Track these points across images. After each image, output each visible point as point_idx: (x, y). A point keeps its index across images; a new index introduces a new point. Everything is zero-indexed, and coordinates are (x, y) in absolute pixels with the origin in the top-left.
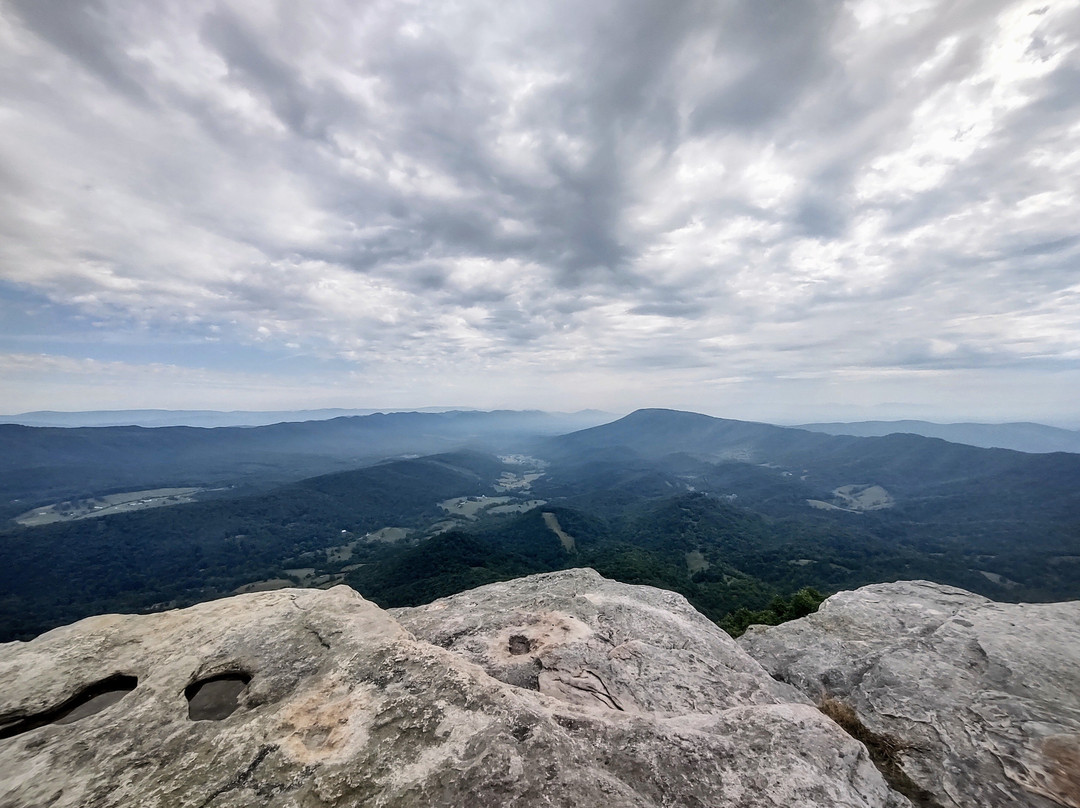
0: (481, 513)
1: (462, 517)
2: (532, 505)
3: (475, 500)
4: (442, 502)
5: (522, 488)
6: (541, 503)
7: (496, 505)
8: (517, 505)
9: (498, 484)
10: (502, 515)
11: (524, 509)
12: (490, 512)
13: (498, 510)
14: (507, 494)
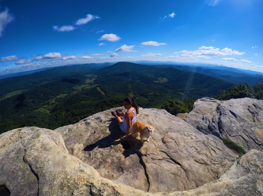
0: (82, 89)
1: (78, 90)
2: (94, 86)
3: (81, 86)
4: (73, 87)
5: (92, 82)
6: (96, 85)
7: (86, 87)
8: (91, 86)
9: (86, 81)
10: (88, 89)
11: (92, 87)
12: (85, 88)
13: (86, 88)
14: (88, 84)
